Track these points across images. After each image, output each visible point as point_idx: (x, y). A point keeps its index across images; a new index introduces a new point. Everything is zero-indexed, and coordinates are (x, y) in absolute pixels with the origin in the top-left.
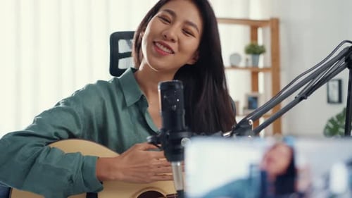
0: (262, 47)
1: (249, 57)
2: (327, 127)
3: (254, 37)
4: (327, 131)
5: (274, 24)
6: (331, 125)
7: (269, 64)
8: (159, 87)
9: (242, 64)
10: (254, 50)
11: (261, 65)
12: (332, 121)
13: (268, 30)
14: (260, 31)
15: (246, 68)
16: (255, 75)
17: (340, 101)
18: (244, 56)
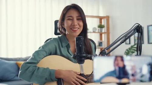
0: (104, 25)
1: (99, 29)
2: (126, 52)
3: (101, 22)
4: (126, 53)
5: (108, 18)
6: (127, 52)
7: (106, 31)
8: (75, 39)
9: (97, 31)
10: (101, 27)
11: (103, 31)
12: (127, 50)
13: (105, 20)
14: (103, 20)
15: (98, 32)
16: (101, 35)
17: (130, 43)
18: (97, 28)
